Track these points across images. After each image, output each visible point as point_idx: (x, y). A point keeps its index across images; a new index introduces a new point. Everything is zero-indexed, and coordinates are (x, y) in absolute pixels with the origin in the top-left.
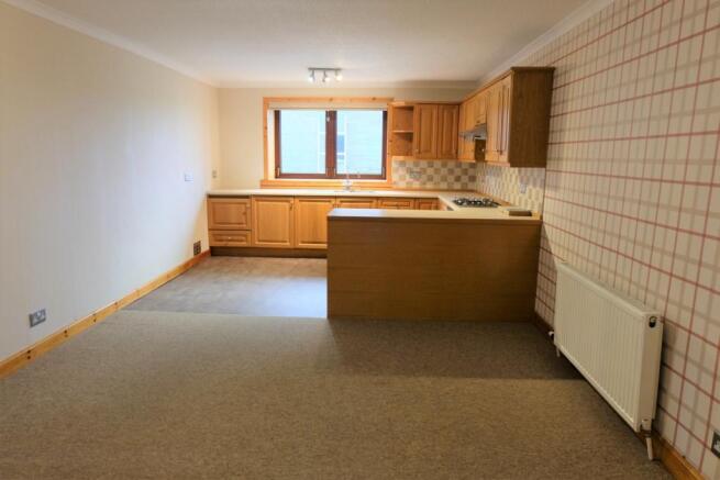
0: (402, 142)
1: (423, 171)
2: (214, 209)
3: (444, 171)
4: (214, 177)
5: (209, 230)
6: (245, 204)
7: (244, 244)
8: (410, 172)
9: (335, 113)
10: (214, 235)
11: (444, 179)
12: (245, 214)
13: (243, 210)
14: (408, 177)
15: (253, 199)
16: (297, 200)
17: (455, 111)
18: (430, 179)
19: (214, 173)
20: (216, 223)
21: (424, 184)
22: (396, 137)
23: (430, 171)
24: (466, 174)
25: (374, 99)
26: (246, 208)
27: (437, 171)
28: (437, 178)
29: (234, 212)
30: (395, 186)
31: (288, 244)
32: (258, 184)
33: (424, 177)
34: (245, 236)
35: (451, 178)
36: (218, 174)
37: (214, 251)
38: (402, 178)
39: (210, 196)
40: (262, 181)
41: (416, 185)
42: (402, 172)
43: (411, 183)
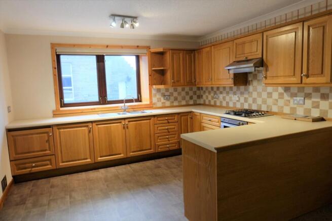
0: (157, 76)
1: (171, 94)
2: (15, 141)
3: (183, 93)
4: (9, 111)
5: (10, 161)
6: (47, 133)
7: (49, 167)
8: (164, 95)
9: (103, 56)
10: (16, 165)
11: (184, 99)
12: (48, 141)
13: (47, 139)
14: (162, 99)
15: (55, 128)
16: (94, 124)
17: (192, 55)
18: (176, 99)
19: (9, 108)
20: (16, 154)
21: (173, 102)
22: (154, 72)
23: (175, 94)
24: (195, 94)
25: (138, 46)
26: (49, 136)
27: (179, 94)
28: (179, 98)
29: (37, 141)
30: (154, 106)
31: (89, 160)
32: (51, 115)
33: (172, 98)
34: (50, 160)
35: (188, 98)
36: (12, 109)
37: (17, 180)
38: (159, 100)
39: (9, 131)
40: (54, 111)
41: (168, 104)
42: (159, 96)
43: (164, 103)
